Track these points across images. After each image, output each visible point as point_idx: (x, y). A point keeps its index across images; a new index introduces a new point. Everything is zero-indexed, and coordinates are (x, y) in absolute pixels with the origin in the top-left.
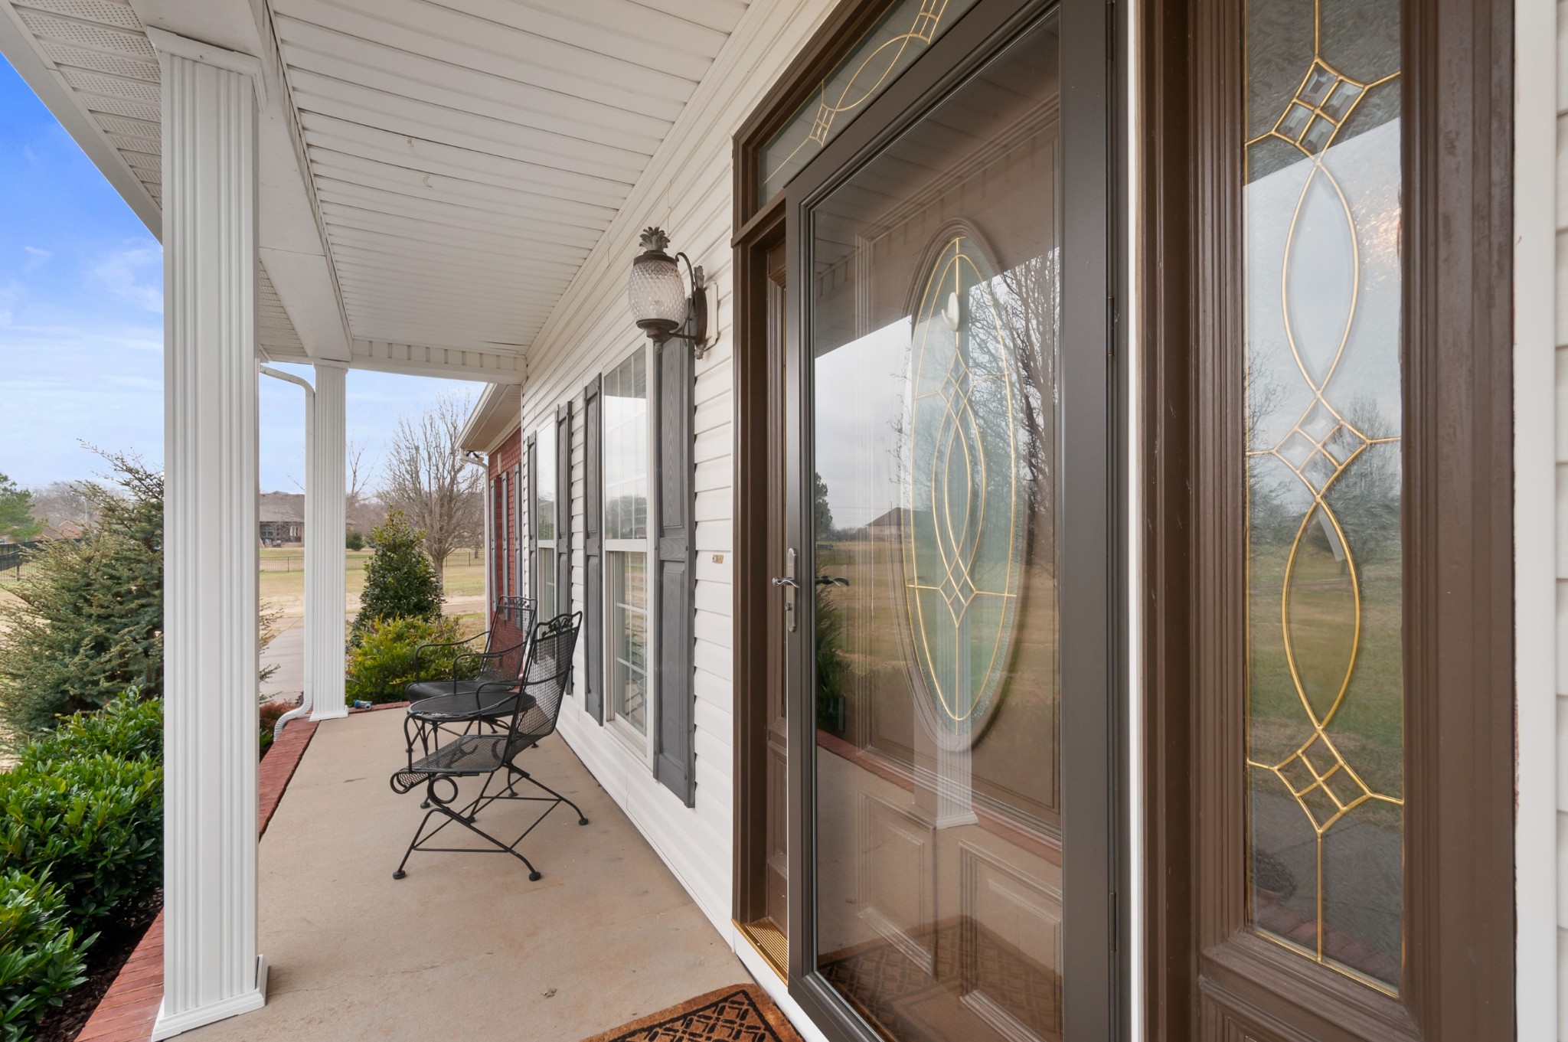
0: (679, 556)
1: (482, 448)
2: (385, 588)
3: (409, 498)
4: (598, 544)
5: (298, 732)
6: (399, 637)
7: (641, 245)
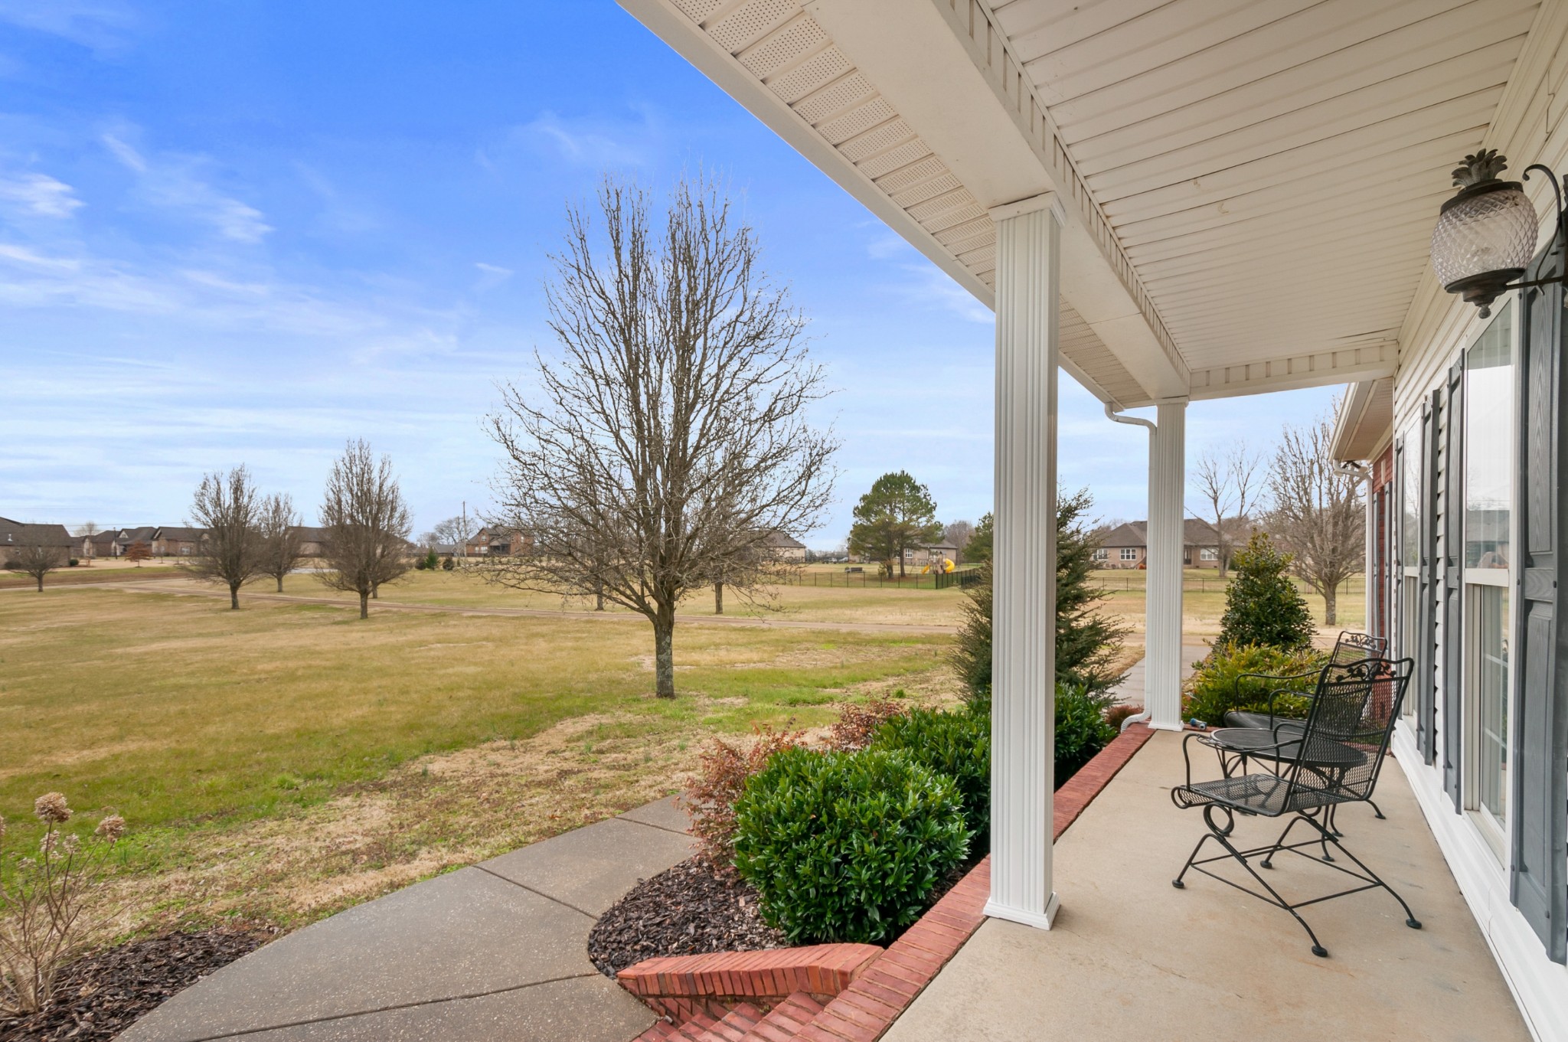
0: (1547, 595)
1: (1365, 456)
2: (1246, 614)
3: (1296, 517)
4: (1457, 574)
5: (1136, 734)
6: (1252, 663)
7: (1455, 184)
